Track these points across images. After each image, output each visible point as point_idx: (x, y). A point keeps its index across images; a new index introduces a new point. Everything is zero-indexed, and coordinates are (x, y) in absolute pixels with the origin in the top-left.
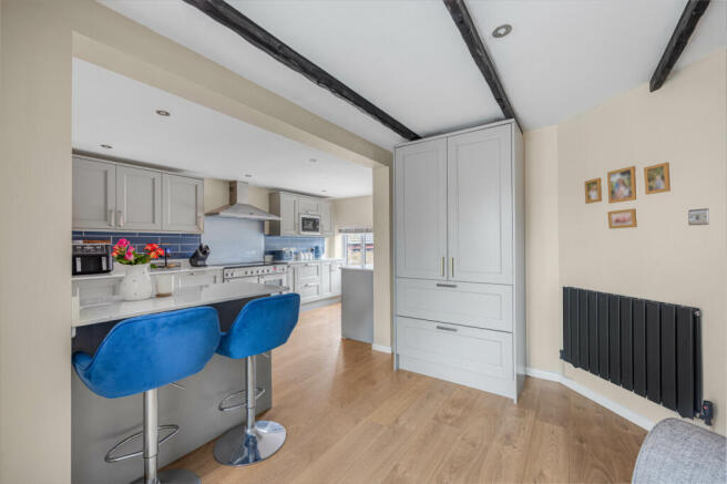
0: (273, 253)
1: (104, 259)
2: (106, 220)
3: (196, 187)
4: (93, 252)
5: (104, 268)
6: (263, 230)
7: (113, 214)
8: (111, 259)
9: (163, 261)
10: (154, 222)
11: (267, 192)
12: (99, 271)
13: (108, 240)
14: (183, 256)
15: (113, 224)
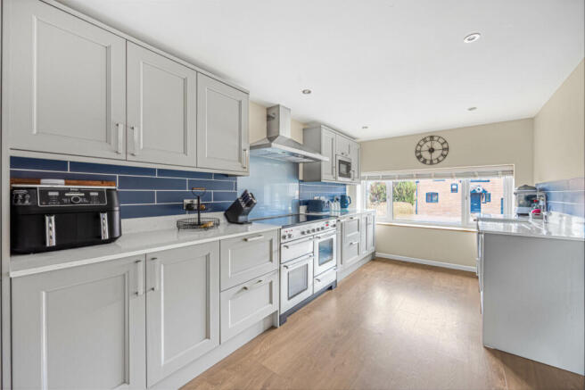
0: (307, 203)
1: (104, 217)
2: (108, 141)
3: (240, 102)
4: (83, 203)
5: (106, 236)
6: (296, 174)
7: (121, 127)
8: (117, 214)
9: (195, 216)
10: (185, 152)
11: (302, 127)
12: (95, 240)
13: (110, 180)
14: (216, 208)
15: (121, 149)
